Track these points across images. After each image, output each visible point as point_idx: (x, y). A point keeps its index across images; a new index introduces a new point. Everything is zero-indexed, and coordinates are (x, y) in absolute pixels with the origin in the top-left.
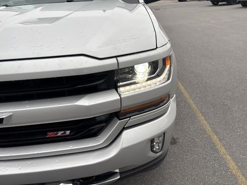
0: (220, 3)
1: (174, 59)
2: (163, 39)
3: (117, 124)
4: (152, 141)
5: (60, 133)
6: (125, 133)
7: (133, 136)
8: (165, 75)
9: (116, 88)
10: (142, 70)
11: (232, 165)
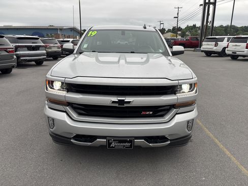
0: (212, 55)
1: (198, 84)
2: (194, 76)
3: (174, 111)
4: (188, 122)
5: (148, 113)
6: (177, 116)
7: (181, 118)
8: (194, 91)
9: (175, 94)
10: (186, 88)
11: (228, 152)
